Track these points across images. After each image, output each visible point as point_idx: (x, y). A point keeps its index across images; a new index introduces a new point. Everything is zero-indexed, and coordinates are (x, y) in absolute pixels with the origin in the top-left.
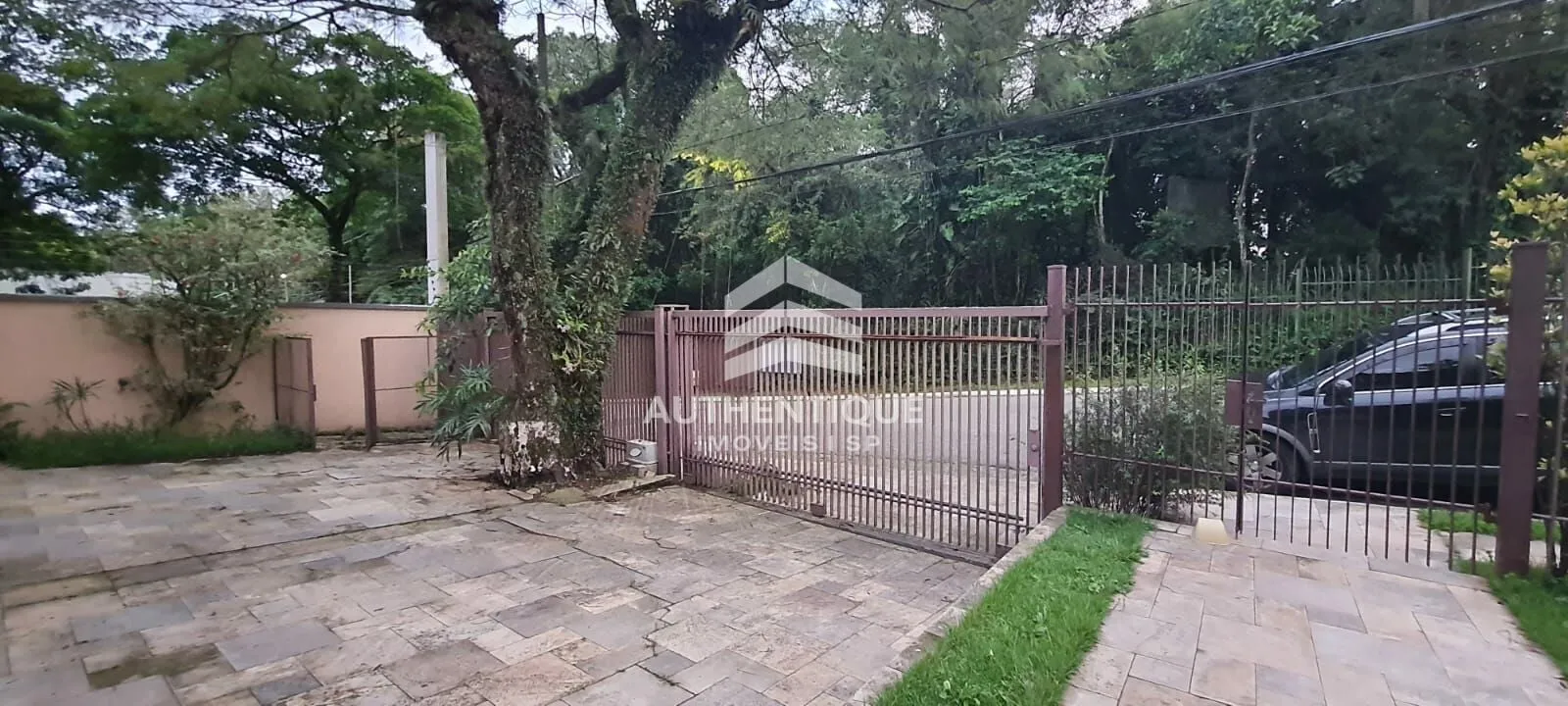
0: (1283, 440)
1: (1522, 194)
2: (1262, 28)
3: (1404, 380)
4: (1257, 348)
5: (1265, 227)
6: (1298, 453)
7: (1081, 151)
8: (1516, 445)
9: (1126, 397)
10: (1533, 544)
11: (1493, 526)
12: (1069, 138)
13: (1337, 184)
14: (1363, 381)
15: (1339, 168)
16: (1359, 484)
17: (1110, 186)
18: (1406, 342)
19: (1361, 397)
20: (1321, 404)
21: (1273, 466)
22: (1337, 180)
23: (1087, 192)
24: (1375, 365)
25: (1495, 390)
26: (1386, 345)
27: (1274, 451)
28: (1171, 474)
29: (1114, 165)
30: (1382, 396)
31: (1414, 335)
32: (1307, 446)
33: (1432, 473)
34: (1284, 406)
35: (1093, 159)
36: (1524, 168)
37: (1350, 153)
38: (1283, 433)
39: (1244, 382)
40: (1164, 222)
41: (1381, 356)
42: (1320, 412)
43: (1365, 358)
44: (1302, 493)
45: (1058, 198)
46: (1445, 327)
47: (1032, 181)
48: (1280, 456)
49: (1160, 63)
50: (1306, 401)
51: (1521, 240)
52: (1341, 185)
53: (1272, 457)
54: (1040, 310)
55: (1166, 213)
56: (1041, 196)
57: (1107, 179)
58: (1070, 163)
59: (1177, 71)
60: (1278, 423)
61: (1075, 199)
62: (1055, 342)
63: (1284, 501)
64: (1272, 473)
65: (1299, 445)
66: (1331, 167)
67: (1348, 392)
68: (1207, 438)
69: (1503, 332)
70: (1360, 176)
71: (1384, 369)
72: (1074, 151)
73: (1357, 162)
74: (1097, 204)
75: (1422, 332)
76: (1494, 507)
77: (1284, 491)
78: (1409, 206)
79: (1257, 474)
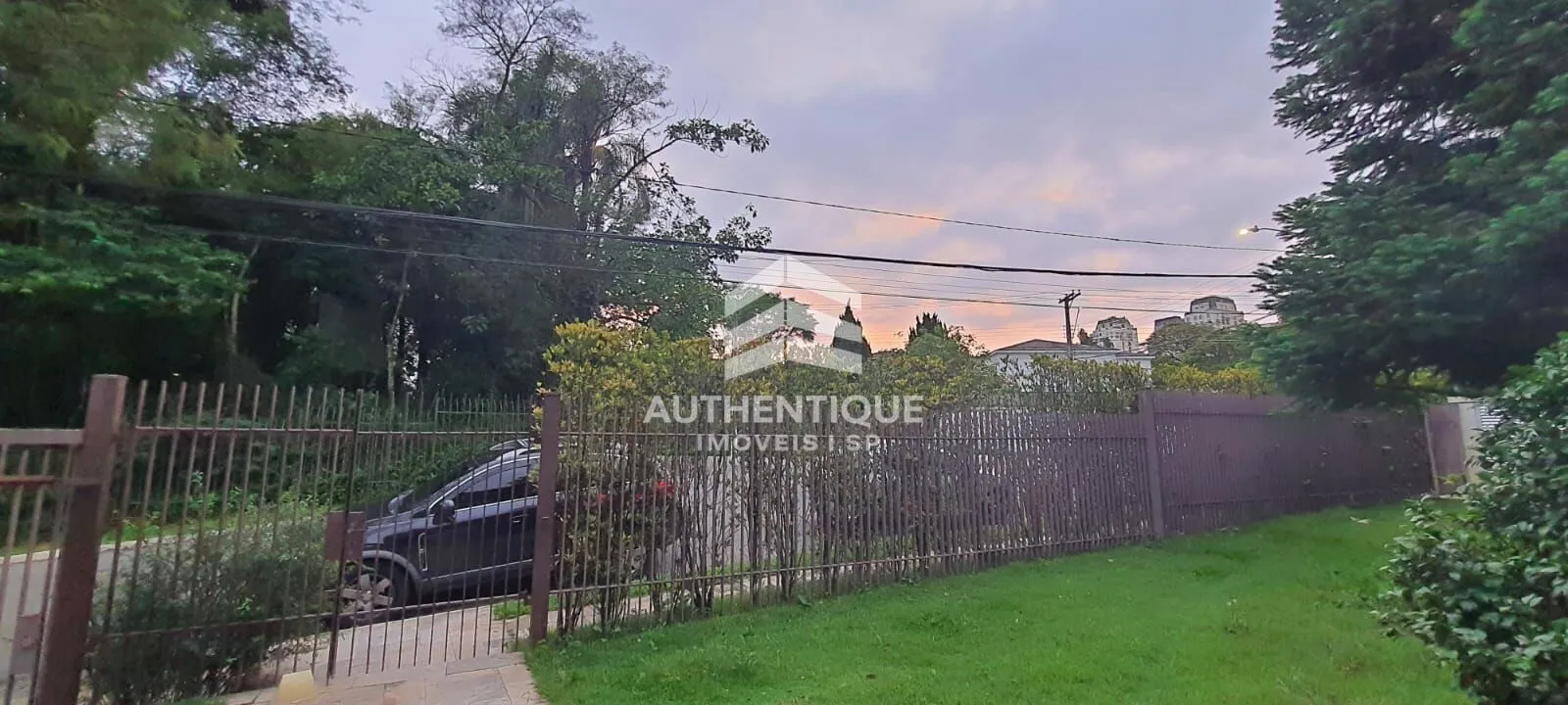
0: (397, 565)
1: (554, 358)
2: (419, 183)
3: (493, 496)
4: (398, 473)
5: (417, 357)
6: (410, 577)
7: (216, 243)
8: (543, 539)
9: (200, 546)
10: (549, 613)
11: (529, 608)
12: (199, 222)
13: (469, 330)
14: (463, 500)
15: (470, 318)
16: (457, 595)
17: (251, 292)
18: (494, 465)
19: (462, 515)
20: (431, 525)
21: (386, 593)
22: (469, 327)
23: (218, 291)
24: (473, 484)
25: (532, 501)
26: (482, 467)
27: (388, 577)
28: (254, 631)
29: (259, 268)
30: (478, 511)
31: (500, 458)
32: (416, 566)
33: (507, 570)
34: (400, 530)
35: (230, 257)
36: (557, 341)
37: (480, 308)
38: (398, 557)
39: (347, 512)
40: (313, 339)
41: (475, 478)
42: (429, 532)
43: (465, 480)
44: (410, 614)
45: (172, 291)
46: (519, 451)
47: (128, 259)
48: (394, 582)
49: (320, 178)
50: (420, 523)
51: (552, 391)
52: (471, 332)
53: (385, 583)
54: (70, 436)
55: (316, 329)
56: (142, 283)
57: (248, 282)
58: (199, 254)
59: (339, 194)
60: (394, 549)
61: (198, 296)
62: (91, 481)
63: (394, 626)
64: (385, 600)
65: (411, 568)
66: (465, 315)
67: (451, 511)
68: (304, 578)
69: (537, 456)
70: (485, 326)
71: (480, 487)
72: (204, 240)
73: (485, 316)
74: (230, 306)
75: (505, 456)
76: (530, 592)
77: (396, 616)
78: (516, 355)
79: (369, 604)
